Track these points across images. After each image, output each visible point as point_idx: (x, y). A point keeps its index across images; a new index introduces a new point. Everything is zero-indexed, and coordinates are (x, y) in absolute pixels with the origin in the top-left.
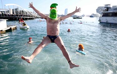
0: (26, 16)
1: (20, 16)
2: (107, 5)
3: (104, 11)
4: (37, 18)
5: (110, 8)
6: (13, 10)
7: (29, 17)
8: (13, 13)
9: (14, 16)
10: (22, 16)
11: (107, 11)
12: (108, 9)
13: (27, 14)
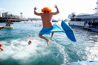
0: (14, 19)
1: (8, 19)
2: (73, 13)
3: (71, 17)
4: (23, 21)
5: (75, 15)
6: (3, 14)
7: (16, 20)
8: (3, 16)
9: (3, 18)
10: (10, 18)
11: (74, 17)
12: (74, 16)
13: (15, 17)
